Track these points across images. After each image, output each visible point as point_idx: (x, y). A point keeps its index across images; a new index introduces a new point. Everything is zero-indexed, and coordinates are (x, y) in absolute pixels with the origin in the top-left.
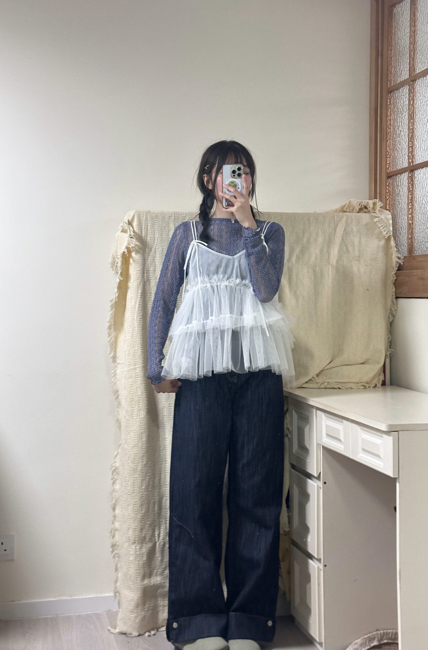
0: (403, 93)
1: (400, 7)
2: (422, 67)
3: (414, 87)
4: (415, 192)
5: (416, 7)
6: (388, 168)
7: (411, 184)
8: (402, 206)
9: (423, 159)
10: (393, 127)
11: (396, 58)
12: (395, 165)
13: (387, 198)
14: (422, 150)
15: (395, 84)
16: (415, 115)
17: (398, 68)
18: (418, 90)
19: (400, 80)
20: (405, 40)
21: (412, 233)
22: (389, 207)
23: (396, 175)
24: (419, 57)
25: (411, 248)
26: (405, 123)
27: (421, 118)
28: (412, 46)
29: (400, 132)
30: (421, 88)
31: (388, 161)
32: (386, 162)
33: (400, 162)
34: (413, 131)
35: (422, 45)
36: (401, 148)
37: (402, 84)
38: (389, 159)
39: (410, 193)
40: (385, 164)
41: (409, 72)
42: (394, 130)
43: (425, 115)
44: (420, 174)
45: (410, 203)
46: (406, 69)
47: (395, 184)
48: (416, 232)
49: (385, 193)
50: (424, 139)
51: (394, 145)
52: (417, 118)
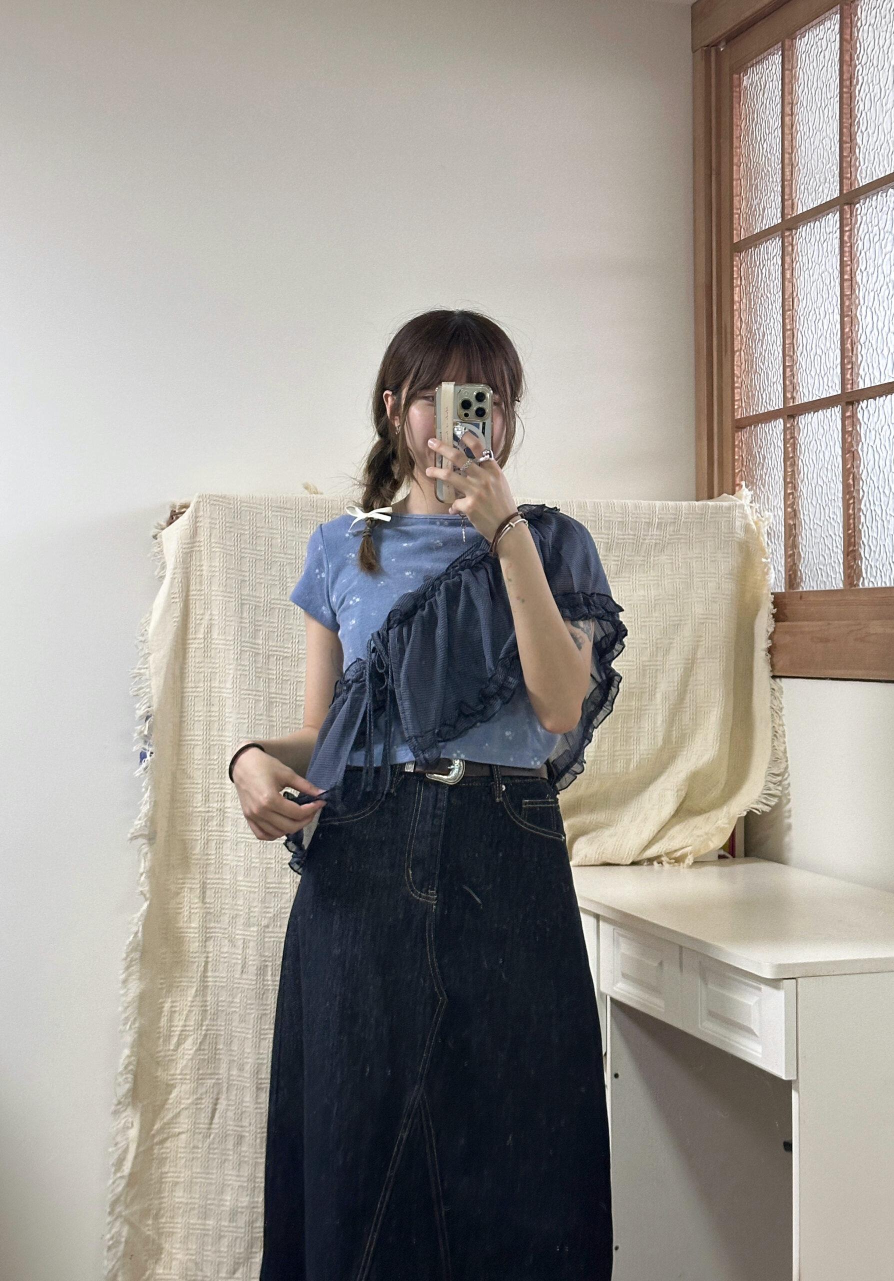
0: (767, 253)
1: (757, 74)
2: (810, 200)
3: (792, 241)
4: (800, 461)
5: (795, 73)
6: (738, 408)
7: (791, 444)
8: (771, 489)
9: (817, 393)
10: (747, 326)
11: (751, 179)
12: (753, 404)
13: (737, 472)
14: (813, 373)
15: (750, 234)
16: (796, 300)
17: (755, 202)
18: (800, 249)
19: (760, 228)
20: (770, 145)
21: (795, 546)
23: (756, 424)
24: (801, 179)
25: (793, 576)
26: (775, 317)
27: (810, 308)
28: (787, 156)
29: (763, 335)
30: (809, 245)
31: (736, 395)
32: (733, 396)
33: (764, 397)
34: (793, 333)
35: (810, 155)
36: (766, 369)
37: (767, 234)
38: (739, 390)
39: (788, 463)
40: (729, 401)
41: (781, 211)
42: (749, 331)
43: (820, 300)
44: (808, 423)
45: (789, 483)
46: (773, 203)
47: (752, 443)
48: (804, 543)
49: (731, 462)
50: (819, 352)
51: (750, 362)
52: (801, 308)
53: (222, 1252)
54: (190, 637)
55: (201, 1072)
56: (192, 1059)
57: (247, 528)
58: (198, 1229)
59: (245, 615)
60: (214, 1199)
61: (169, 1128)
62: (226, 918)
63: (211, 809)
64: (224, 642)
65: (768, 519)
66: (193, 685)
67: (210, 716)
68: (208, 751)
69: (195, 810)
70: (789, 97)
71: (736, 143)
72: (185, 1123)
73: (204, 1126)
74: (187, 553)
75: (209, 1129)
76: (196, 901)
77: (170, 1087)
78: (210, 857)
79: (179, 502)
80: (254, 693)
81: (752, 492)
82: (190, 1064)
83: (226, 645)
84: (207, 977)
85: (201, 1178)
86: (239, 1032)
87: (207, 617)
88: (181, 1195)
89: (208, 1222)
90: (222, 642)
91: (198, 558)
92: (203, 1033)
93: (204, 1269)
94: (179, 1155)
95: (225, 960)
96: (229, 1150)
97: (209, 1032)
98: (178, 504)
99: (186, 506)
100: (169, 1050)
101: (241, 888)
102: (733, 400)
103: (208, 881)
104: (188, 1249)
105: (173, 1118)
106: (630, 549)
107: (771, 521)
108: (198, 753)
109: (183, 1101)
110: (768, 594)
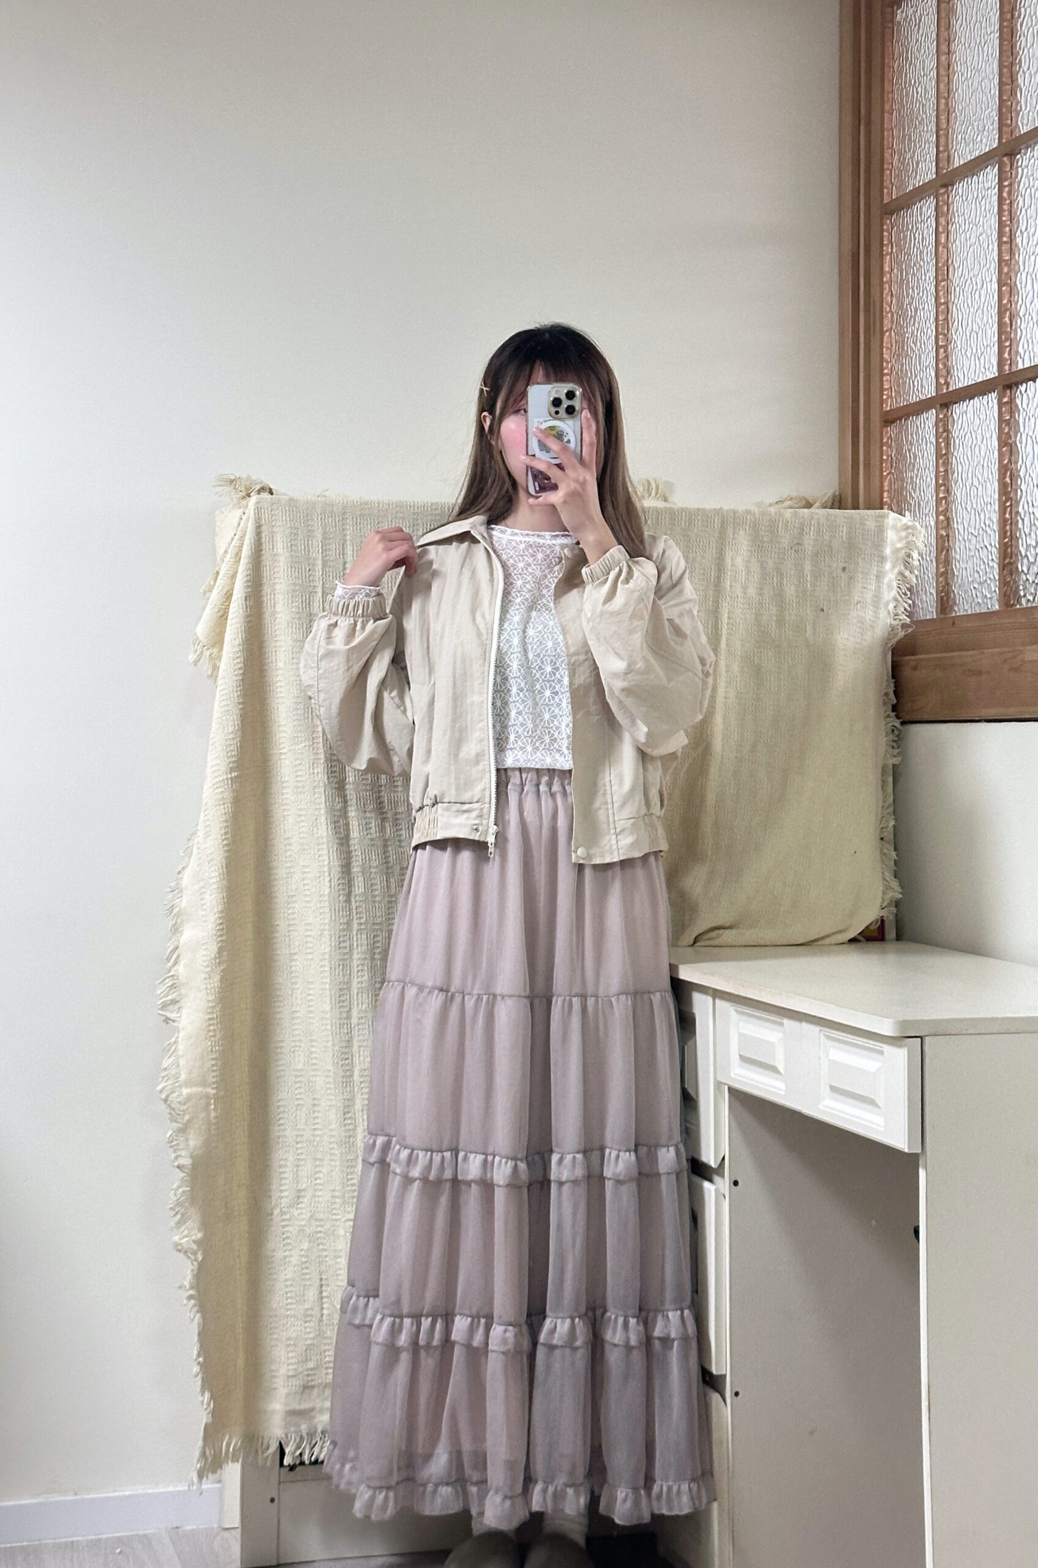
0: (921, 215)
1: (911, 7)
2: (968, 151)
3: (948, 199)
4: (954, 458)
5: (953, 6)
6: (887, 398)
7: (944, 439)
8: (921, 493)
9: (973, 377)
10: (898, 301)
11: (904, 130)
12: (904, 392)
13: (885, 473)
14: (969, 354)
15: (902, 193)
16: (951, 269)
17: (908, 155)
18: (957, 207)
19: (914, 185)
20: (925, 87)
21: (947, 562)
22: (890, 497)
23: (907, 416)
24: (958, 126)
25: (945, 598)
26: (928, 289)
27: (966, 276)
28: (943, 101)
29: (916, 311)
30: (965, 203)
31: (885, 383)
32: (882, 384)
33: (916, 384)
34: (948, 308)
35: (969, 100)
36: (918, 350)
37: (920, 193)
38: (888, 377)
39: (941, 461)
40: (878, 390)
41: (937, 165)
42: (900, 306)
43: (977, 267)
44: (963, 413)
45: (941, 485)
46: (928, 156)
47: (902, 440)
48: (958, 558)
49: (878, 462)
50: (975, 327)
51: (901, 343)
52: (956, 278)
70: (946, 34)
71: (887, 88)
102: (882, 389)
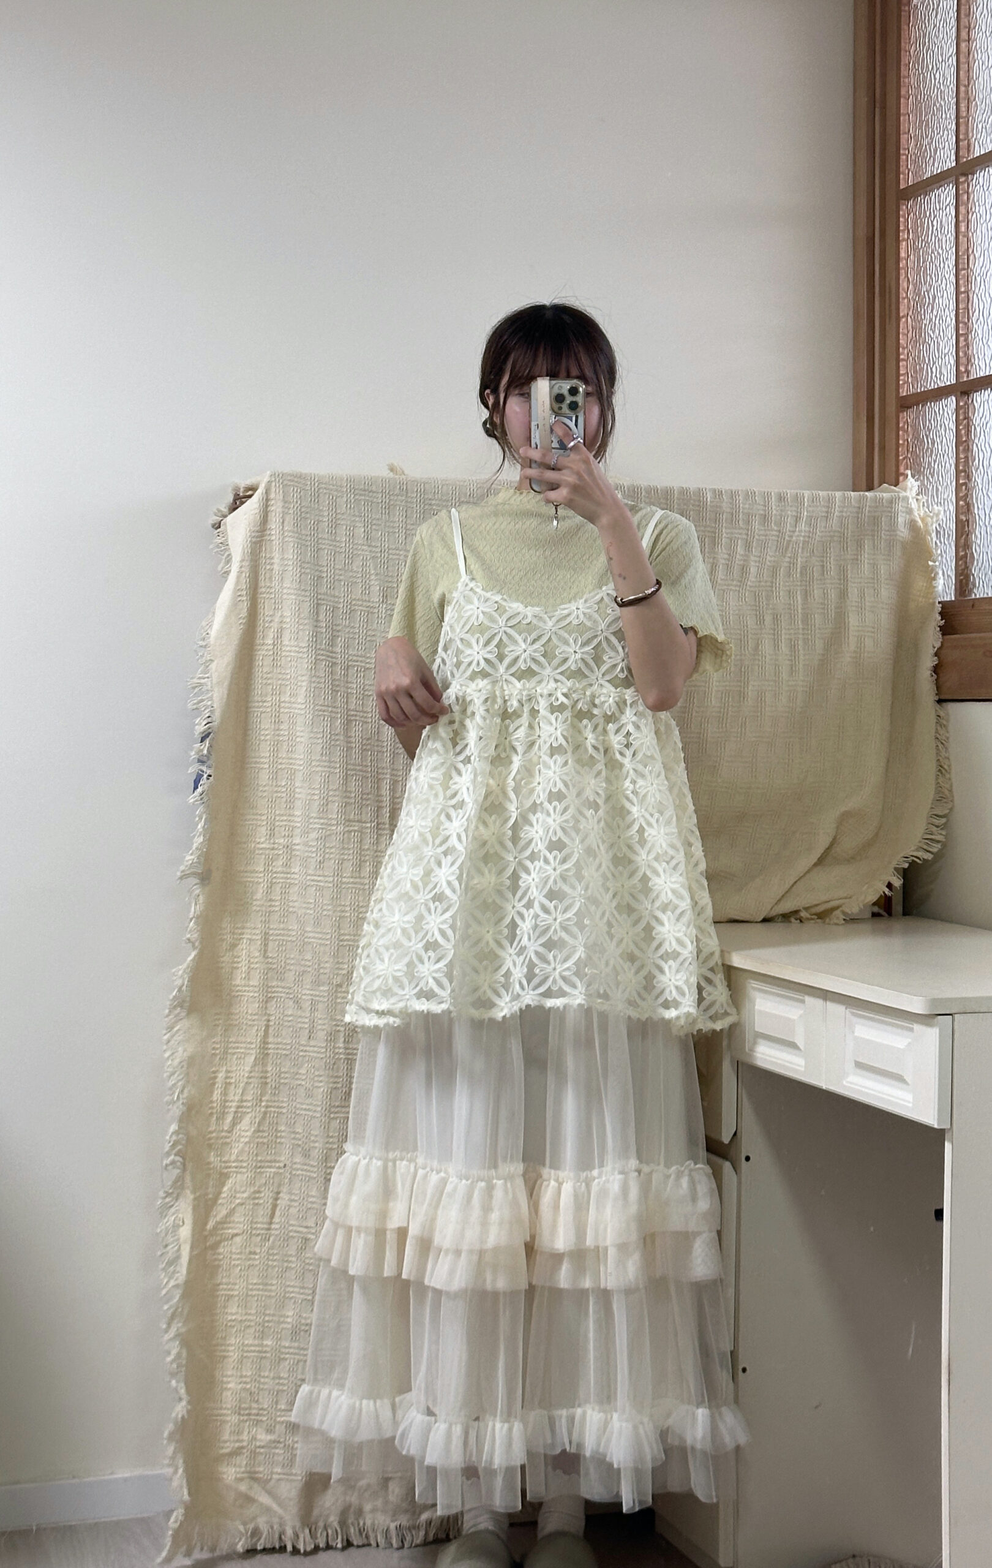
0: (939, 202)
2: (989, 141)
3: (968, 188)
4: (975, 445)
6: (904, 384)
7: (964, 426)
8: (940, 478)
10: (915, 288)
11: (921, 115)
12: (921, 380)
13: (900, 458)
14: (991, 343)
15: (919, 179)
16: (971, 258)
17: (926, 142)
18: (978, 197)
19: (932, 172)
20: (944, 75)
21: (967, 545)
23: (924, 402)
24: (979, 115)
25: (964, 579)
26: (947, 277)
27: (988, 268)
28: (963, 89)
29: (934, 298)
30: (986, 193)
31: (901, 368)
32: (898, 370)
33: (934, 371)
34: (968, 297)
35: (988, 88)
36: (937, 338)
37: (939, 180)
38: (905, 363)
39: (961, 448)
40: (894, 375)
41: (955, 153)
42: (917, 293)
44: (984, 402)
45: (962, 471)
46: (947, 143)
47: (920, 425)
48: (978, 542)
49: (894, 447)
51: (918, 329)
52: (977, 268)
53: (280, 1378)
54: (258, 642)
55: (259, 1158)
56: (249, 1142)
57: (326, 514)
58: (254, 1351)
59: (322, 617)
60: (274, 1315)
61: (223, 1229)
62: (290, 976)
63: (276, 846)
64: (297, 649)
65: (938, 515)
66: (260, 699)
67: (278, 735)
68: (275, 775)
69: (258, 846)
70: (966, 20)
71: (904, 72)
72: (240, 1223)
73: (262, 1226)
74: (255, 543)
75: (269, 1229)
76: (257, 954)
77: (223, 1177)
78: (273, 903)
79: (243, 483)
80: (330, 709)
81: (919, 483)
82: (247, 1149)
83: (298, 652)
84: (268, 1043)
85: (258, 1290)
86: (305, 1109)
87: (277, 620)
88: (234, 1311)
89: (265, 1343)
90: (294, 649)
91: (268, 549)
92: (263, 1110)
93: (261, 1400)
94: (233, 1263)
95: (290, 1024)
96: (291, 1255)
97: (269, 1109)
98: (243, 485)
99: (254, 489)
100: (222, 1131)
101: (310, 940)
102: (898, 375)
103: (271, 932)
104: (241, 1377)
105: (226, 1216)
106: (774, 548)
107: (941, 517)
108: (264, 777)
109: (238, 1195)
110: (934, 603)
